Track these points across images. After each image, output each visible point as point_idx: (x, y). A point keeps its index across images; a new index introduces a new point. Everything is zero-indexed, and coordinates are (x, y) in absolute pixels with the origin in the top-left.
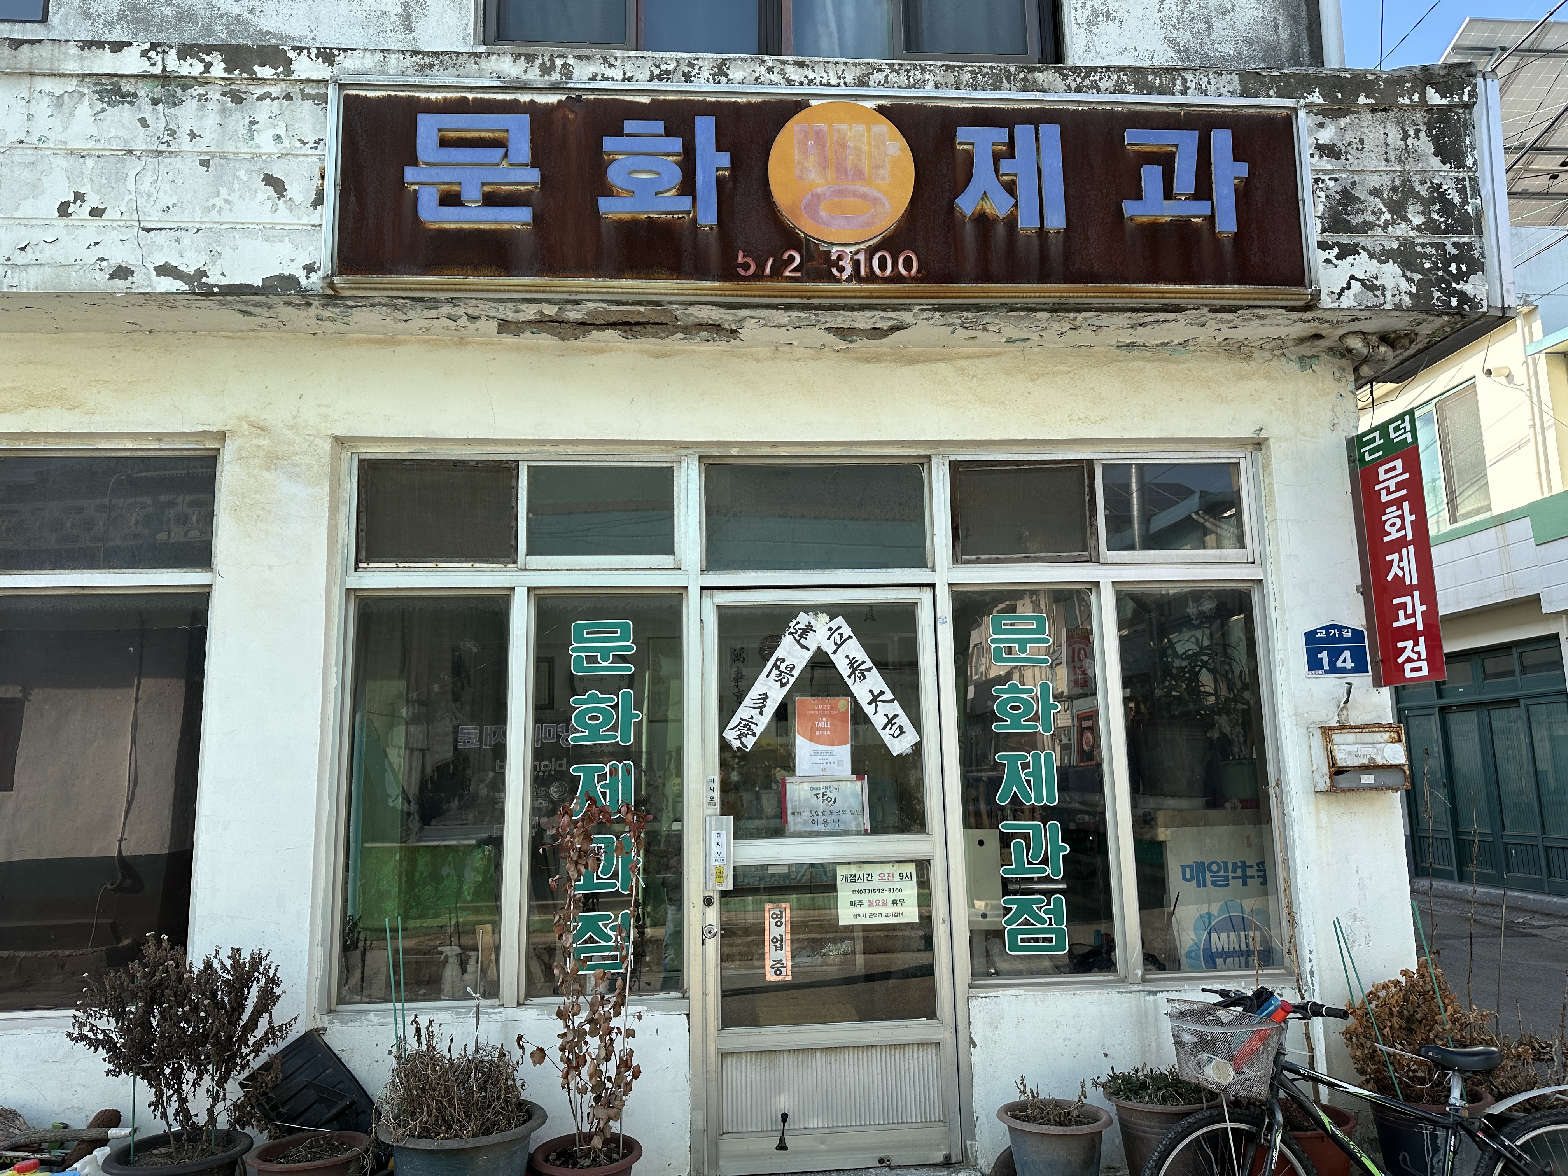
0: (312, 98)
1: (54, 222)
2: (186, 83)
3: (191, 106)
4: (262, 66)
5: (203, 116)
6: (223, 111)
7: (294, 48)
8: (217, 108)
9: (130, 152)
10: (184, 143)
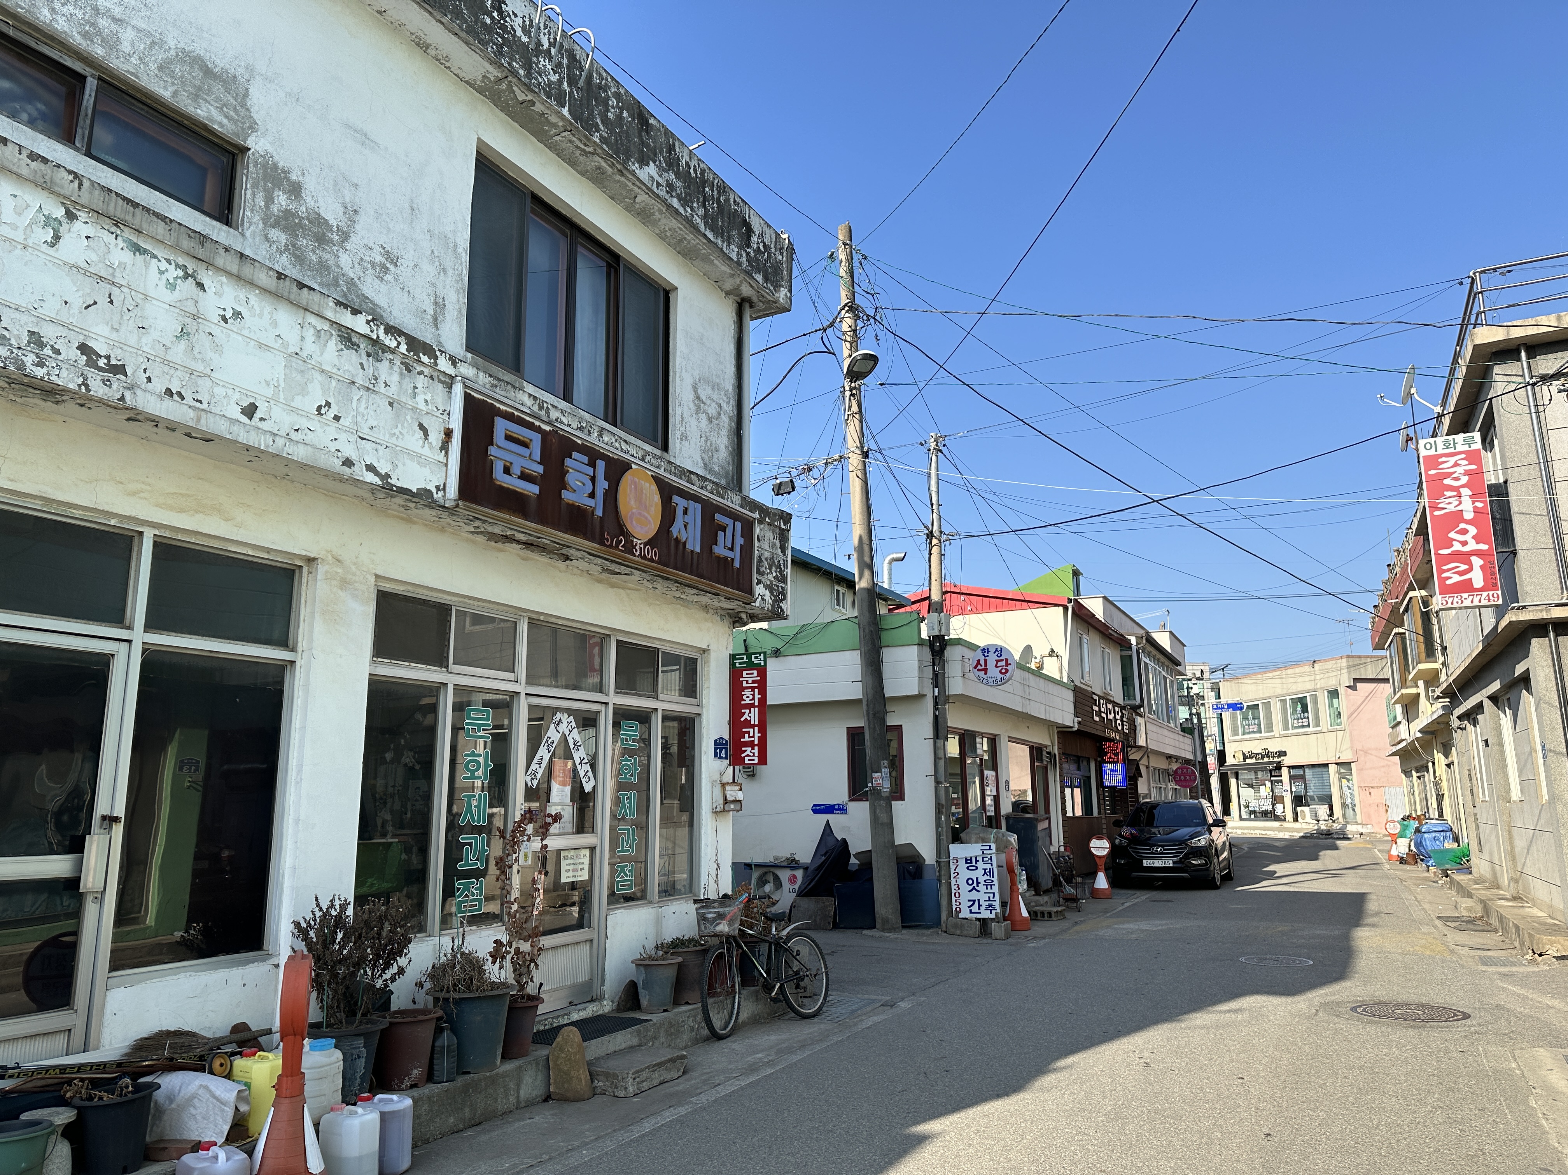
0: (443, 382)
1: (312, 416)
2: (386, 349)
3: (385, 364)
4: (424, 355)
5: (391, 374)
6: (401, 374)
7: (440, 351)
8: (398, 370)
9: (354, 382)
10: (381, 387)
